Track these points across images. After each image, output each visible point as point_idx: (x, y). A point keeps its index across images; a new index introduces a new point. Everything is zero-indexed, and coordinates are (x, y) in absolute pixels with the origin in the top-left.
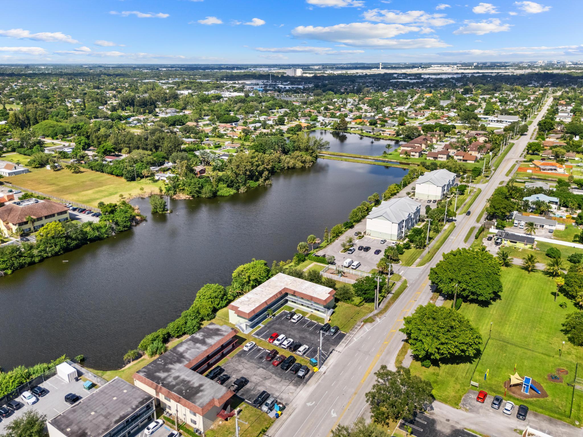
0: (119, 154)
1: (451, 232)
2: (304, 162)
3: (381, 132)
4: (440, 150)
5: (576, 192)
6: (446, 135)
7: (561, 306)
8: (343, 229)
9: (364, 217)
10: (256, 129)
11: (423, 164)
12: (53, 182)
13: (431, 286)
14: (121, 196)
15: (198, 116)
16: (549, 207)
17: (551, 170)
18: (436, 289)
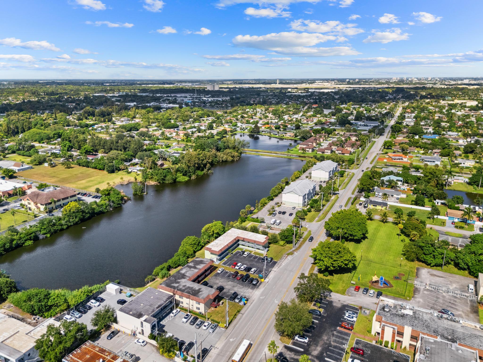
0: (96, 153)
1: (336, 201)
2: (233, 157)
3: (284, 134)
4: (326, 147)
5: (414, 174)
6: (330, 136)
7: (402, 241)
8: (267, 201)
9: (280, 193)
10: (193, 133)
11: (315, 157)
12: (53, 175)
13: (326, 233)
14: (108, 183)
15: (147, 124)
16: (396, 183)
17: (399, 159)
18: (329, 235)
